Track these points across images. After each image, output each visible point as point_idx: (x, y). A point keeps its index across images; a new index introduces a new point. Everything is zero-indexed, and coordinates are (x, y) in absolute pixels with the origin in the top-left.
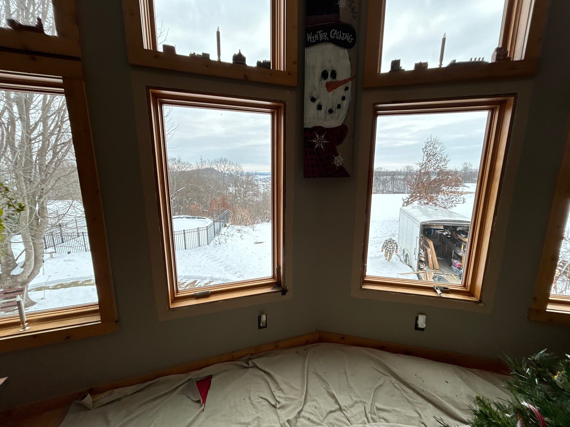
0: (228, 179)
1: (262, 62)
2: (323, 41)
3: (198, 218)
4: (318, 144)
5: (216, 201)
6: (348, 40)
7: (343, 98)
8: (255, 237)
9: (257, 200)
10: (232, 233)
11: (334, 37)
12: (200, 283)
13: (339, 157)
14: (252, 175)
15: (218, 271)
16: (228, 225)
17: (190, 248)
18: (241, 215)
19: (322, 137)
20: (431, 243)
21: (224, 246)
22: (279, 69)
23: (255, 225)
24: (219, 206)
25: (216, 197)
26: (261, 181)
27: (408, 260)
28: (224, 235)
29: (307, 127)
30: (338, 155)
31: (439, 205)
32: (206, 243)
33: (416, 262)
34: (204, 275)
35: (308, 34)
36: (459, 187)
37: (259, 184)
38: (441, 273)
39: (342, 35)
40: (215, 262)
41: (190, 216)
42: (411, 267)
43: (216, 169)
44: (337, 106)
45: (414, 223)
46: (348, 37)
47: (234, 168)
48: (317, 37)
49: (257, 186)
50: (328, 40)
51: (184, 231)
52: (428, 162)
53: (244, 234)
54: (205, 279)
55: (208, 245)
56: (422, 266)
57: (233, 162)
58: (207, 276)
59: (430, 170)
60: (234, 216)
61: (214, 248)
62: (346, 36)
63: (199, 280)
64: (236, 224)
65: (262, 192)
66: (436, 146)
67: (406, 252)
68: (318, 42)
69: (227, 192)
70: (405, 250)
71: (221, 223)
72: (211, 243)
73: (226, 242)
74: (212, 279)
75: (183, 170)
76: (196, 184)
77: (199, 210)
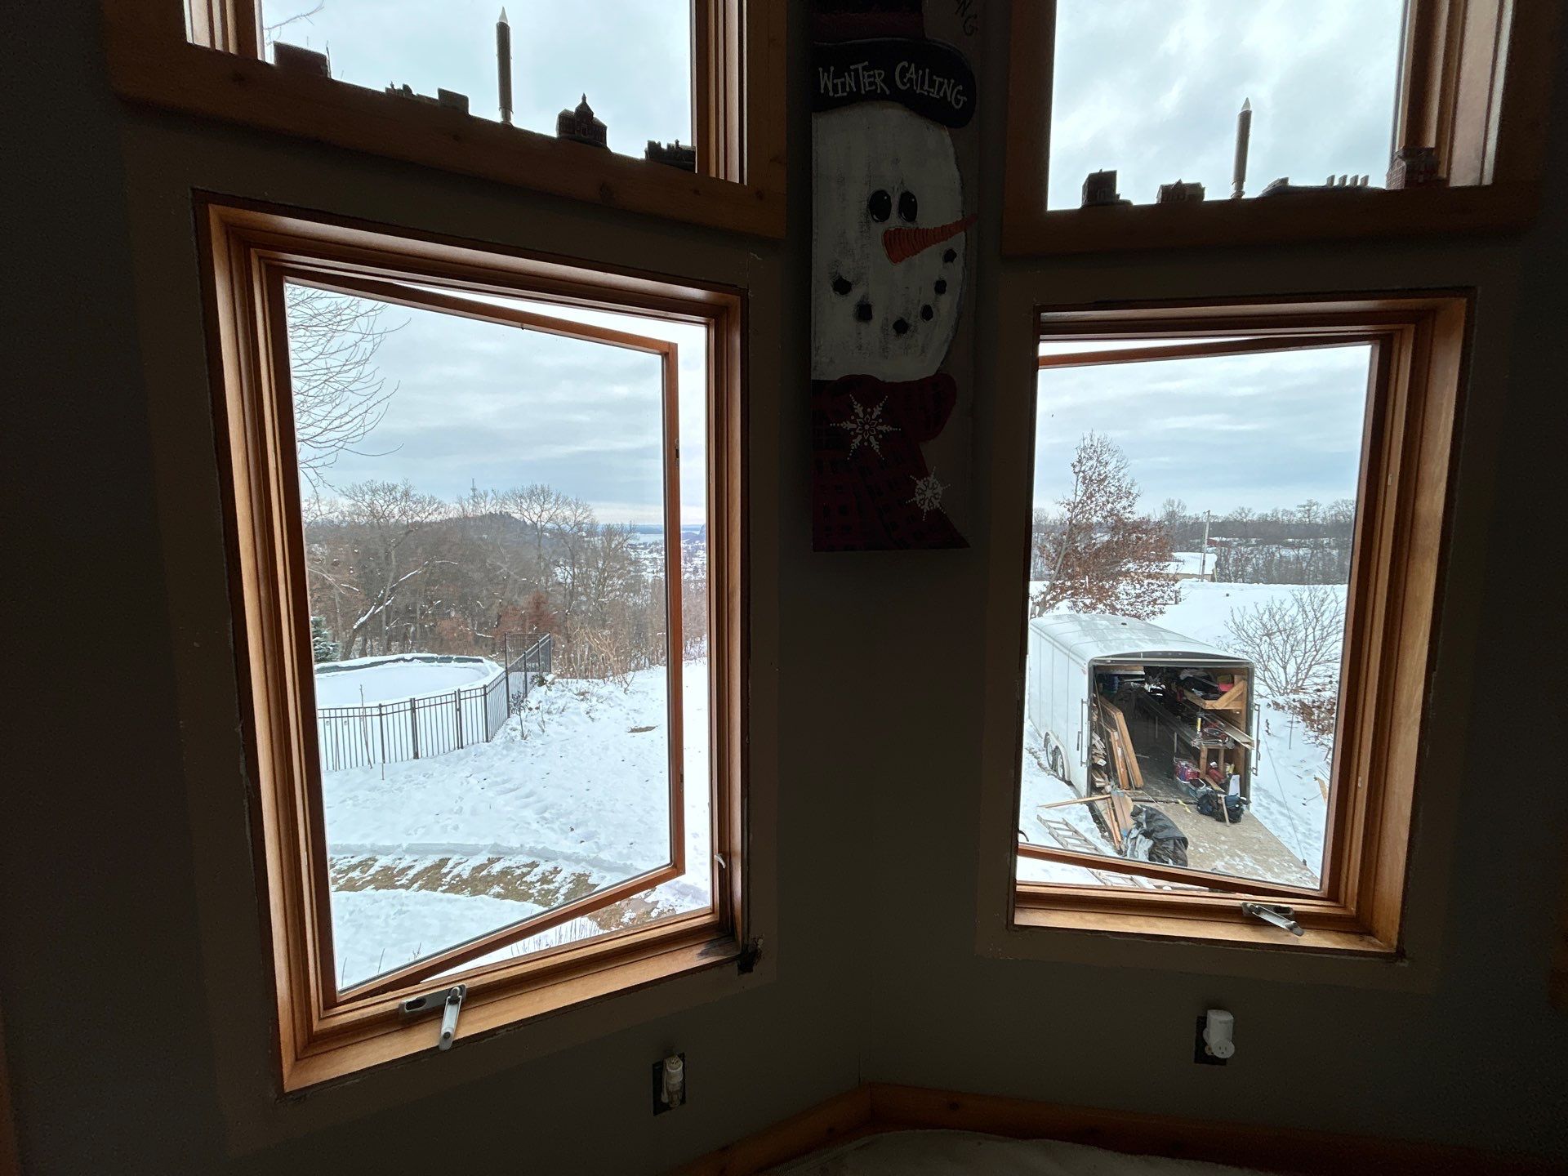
0: (551, 546)
1: (664, 146)
2: (873, 97)
3: (459, 660)
4: (860, 437)
5: (515, 609)
6: (951, 98)
7: (940, 287)
8: (632, 713)
9: (635, 604)
10: (561, 703)
11: (908, 85)
12: (460, 868)
13: (931, 479)
14: (621, 534)
15: (515, 827)
16: (549, 678)
17: (430, 754)
18: (590, 648)
19: (872, 412)
20: (1119, 717)
21: (539, 742)
22: (722, 177)
23: (629, 676)
24: (525, 621)
25: (516, 596)
26: (645, 548)
27: (1059, 763)
28: (537, 708)
29: (822, 378)
30: (928, 475)
31: (1122, 610)
32: (482, 736)
33: (1084, 770)
34: (472, 841)
35: (821, 69)
36: (1167, 563)
37: (642, 556)
38: (1151, 799)
39: (932, 85)
40: (509, 796)
41: (435, 655)
42: (1069, 783)
43: (517, 516)
44: (920, 309)
45: (1070, 660)
46: (948, 91)
47: (568, 513)
48: (850, 81)
49: (636, 562)
50: (888, 92)
51: (412, 701)
52: (1088, 498)
53: (600, 706)
54: (474, 851)
55: (487, 741)
56: (1100, 782)
57: (566, 499)
58: (482, 843)
59: (1094, 520)
60: (567, 651)
61: (505, 752)
62: (945, 86)
63: (455, 859)
64: (573, 676)
65: (650, 581)
66: (1106, 457)
67: (1053, 743)
68: (855, 99)
69: (547, 581)
70: (1052, 737)
71: (530, 674)
72: (496, 738)
73: (543, 731)
74: (500, 853)
75: (419, 519)
76: (454, 560)
77: (463, 635)
